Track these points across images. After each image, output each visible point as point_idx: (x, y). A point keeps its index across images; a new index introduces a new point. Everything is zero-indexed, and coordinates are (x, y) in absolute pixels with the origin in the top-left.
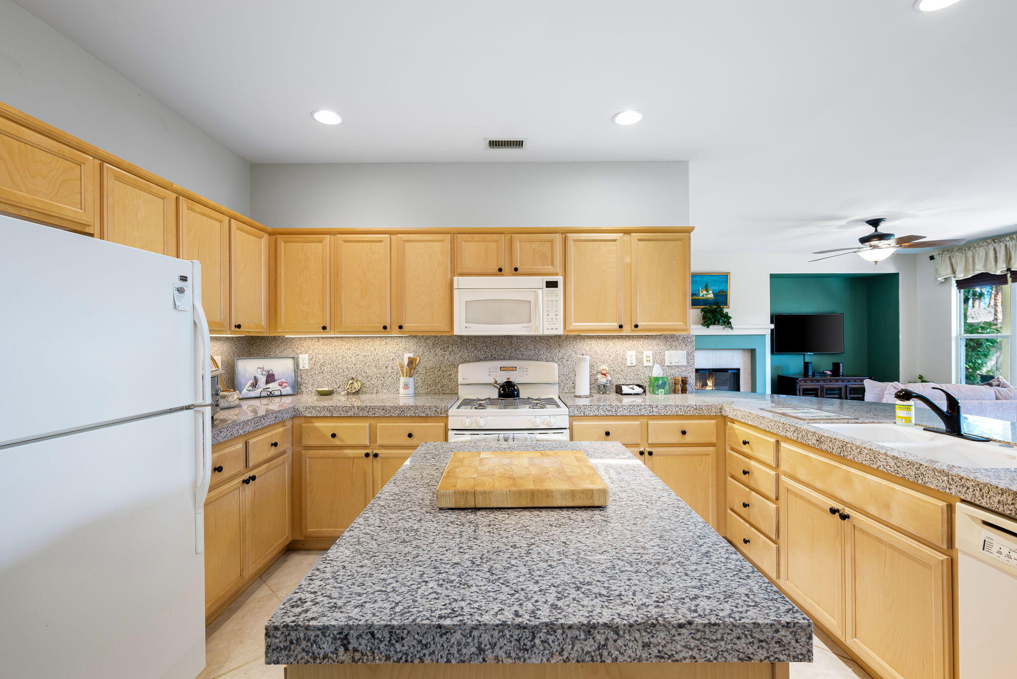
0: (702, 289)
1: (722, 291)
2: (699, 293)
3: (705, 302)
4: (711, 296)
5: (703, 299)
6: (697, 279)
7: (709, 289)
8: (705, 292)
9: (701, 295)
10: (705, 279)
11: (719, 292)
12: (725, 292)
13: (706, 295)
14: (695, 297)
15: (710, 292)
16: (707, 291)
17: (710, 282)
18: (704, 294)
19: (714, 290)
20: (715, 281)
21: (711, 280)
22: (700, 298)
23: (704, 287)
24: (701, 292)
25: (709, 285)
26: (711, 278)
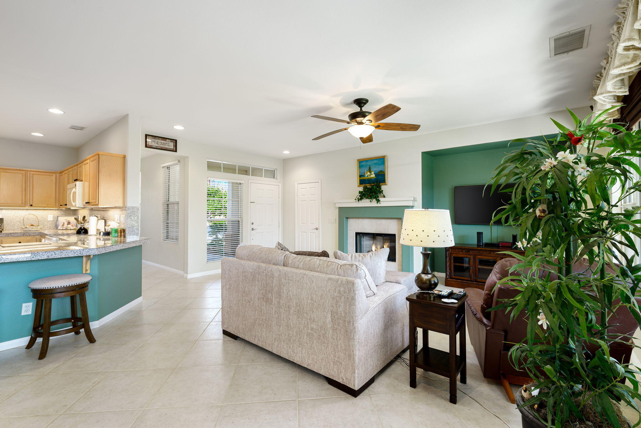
0: (367, 171)
1: (381, 171)
3: (369, 181)
4: (373, 176)
5: (367, 179)
6: (363, 163)
7: (371, 170)
8: (369, 173)
9: (366, 175)
10: (368, 163)
11: (379, 172)
12: (383, 172)
13: (370, 175)
14: (362, 178)
15: (373, 173)
16: (370, 172)
17: (372, 165)
18: (368, 175)
19: (375, 171)
20: (376, 164)
21: (373, 163)
22: (366, 178)
23: (368, 169)
24: (366, 174)
25: (372, 167)
26: (373, 162)
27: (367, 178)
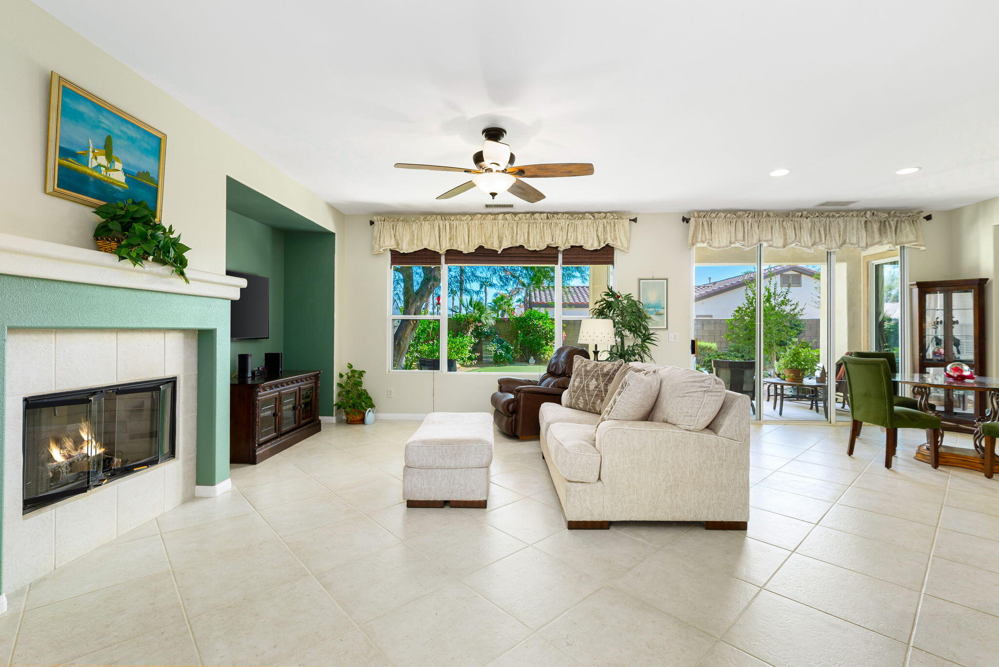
0: (96, 147)
1: (147, 175)
2: (86, 154)
4: (119, 177)
5: (95, 177)
7: (115, 154)
8: (102, 160)
9: (93, 163)
10: (104, 120)
11: (139, 174)
12: (152, 180)
13: (106, 168)
14: (71, 163)
15: (118, 166)
16: (109, 157)
17: (119, 137)
18: (99, 165)
19: (128, 165)
20: (131, 140)
21: (122, 131)
22: (89, 171)
23: (102, 143)
24: (91, 155)
25: (116, 143)
26: (124, 128)
27: (96, 174)
